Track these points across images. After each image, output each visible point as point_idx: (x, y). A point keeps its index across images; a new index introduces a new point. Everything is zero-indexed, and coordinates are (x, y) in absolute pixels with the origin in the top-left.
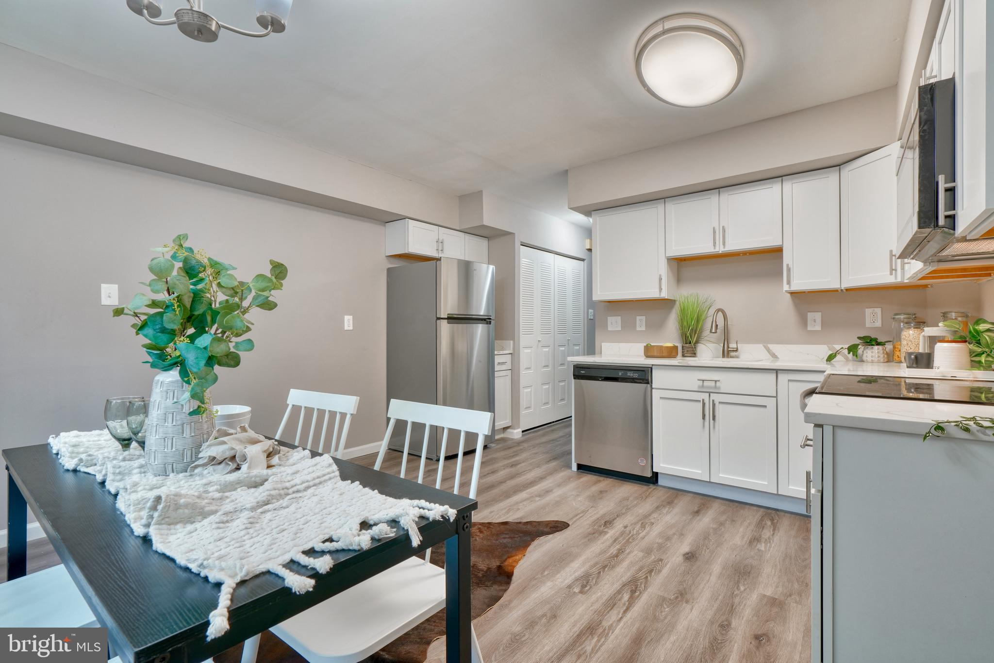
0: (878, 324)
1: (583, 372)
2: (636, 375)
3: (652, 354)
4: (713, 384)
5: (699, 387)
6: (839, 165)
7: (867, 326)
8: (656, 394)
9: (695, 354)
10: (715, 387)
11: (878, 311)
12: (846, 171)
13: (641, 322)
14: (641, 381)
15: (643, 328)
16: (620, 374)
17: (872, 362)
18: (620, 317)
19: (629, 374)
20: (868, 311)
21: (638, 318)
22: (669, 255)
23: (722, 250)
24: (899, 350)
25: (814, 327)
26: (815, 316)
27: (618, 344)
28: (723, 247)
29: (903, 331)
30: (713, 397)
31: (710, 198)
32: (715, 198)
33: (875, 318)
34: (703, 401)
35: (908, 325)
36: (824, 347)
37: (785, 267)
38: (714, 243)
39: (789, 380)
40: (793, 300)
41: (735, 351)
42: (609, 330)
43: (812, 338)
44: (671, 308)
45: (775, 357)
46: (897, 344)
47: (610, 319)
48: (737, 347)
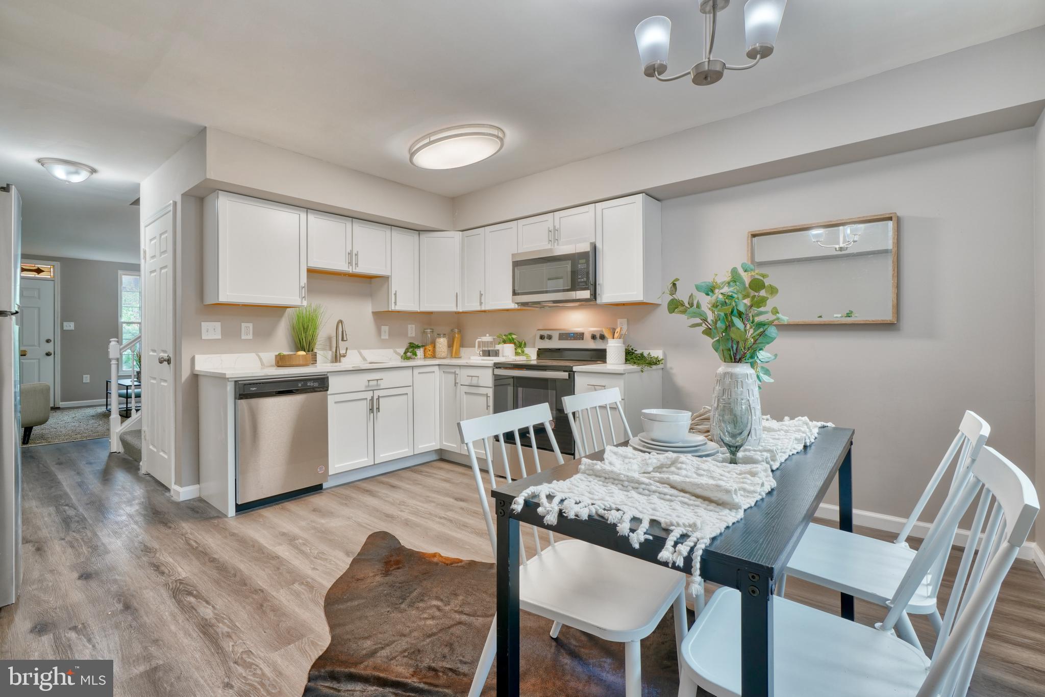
0: (414, 335)
1: (254, 389)
2: (316, 384)
3: (297, 363)
4: (375, 383)
5: (366, 387)
6: (419, 231)
7: (409, 336)
8: (331, 400)
9: (316, 361)
10: (377, 385)
11: (414, 326)
12: (425, 237)
13: (247, 329)
14: (322, 389)
15: (250, 337)
16: (300, 385)
17: (420, 359)
18: (220, 323)
19: (308, 384)
20: (410, 326)
21: (243, 325)
22: (308, 265)
23: (354, 270)
24: (430, 350)
25: (385, 336)
26: (385, 329)
27: (220, 355)
28: (356, 269)
29: (436, 339)
30: (377, 393)
31: (346, 224)
32: (349, 225)
33: (412, 331)
34: (369, 398)
35: (439, 335)
36: (391, 350)
37: (393, 292)
38: (349, 263)
39: (419, 373)
40: (373, 315)
41: (344, 356)
42: (203, 338)
43: (384, 344)
44: (281, 316)
45: (364, 359)
46: (427, 347)
47: (205, 325)
48: (346, 353)
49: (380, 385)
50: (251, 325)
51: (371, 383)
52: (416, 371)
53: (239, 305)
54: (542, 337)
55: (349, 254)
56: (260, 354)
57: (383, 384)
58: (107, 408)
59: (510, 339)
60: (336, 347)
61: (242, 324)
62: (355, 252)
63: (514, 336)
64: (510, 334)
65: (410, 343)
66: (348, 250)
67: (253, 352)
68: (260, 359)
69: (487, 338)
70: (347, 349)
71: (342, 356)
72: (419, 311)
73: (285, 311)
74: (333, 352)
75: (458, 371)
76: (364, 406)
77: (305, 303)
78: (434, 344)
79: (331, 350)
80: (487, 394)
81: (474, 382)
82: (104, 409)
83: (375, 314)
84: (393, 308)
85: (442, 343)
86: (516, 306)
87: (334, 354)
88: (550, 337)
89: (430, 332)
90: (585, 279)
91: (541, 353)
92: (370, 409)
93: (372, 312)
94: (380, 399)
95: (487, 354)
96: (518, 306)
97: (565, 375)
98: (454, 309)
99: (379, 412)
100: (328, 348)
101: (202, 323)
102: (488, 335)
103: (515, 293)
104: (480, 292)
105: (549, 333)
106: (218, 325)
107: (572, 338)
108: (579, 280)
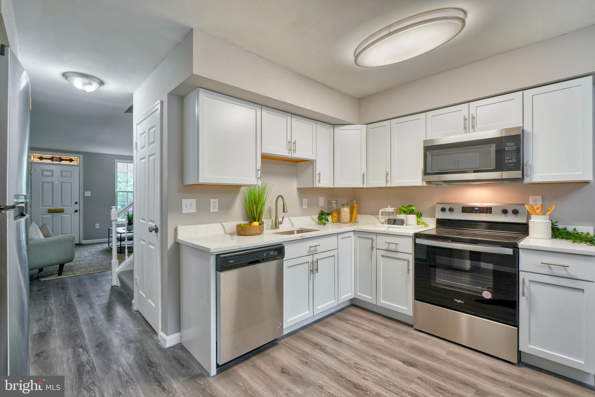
0: (323, 205)
1: (232, 261)
3: (255, 233)
4: (314, 248)
5: (308, 252)
6: (334, 124)
7: (320, 206)
8: (286, 265)
13: (214, 204)
14: (279, 257)
15: (216, 210)
16: (265, 255)
18: (195, 199)
19: (271, 254)
20: (320, 199)
22: (262, 152)
23: (292, 156)
24: (335, 217)
25: (305, 207)
26: (305, 200)
27: (195, 226)
28: (293, 155)
29: (341, 208)
30: (316, 257)
31: (287, 118)
32: (289, 119)
33: (322, 201)
34: (311, 261)
35: (343, 206)
36: (309, 217)
37: (318, 173)
38: (289, 150)
39: (342, 238)
40: (298, 191)
41: (281, 223)
42: (183, 212)
43: (304, 213)
44: (237, 192)
45: (293, 225)
46: (333, 214)
47: (185, 202)
48: (282, 221)
49: (317, 250)
50: (217, 201)
51: (312, 249)
52: (340, 237)
53: (209, 185)
54: (443, 210)
55: (289, 142)
56: (224, 224)
57: (319, 249)
58: (109, 245)
59: (410, 210)
60: (276, 216)
61: (211, 200)
62: (293, 141)
63: (414, 208)
64: (410, 206)
65: (321, 211)
66: (289, 140)
67: (219, 222)
68: (224, 228)
69: (390, 209)
70: (283, 218)
71: (280, 223)
72: (333, 187)
73: (240, 189)
74: (272, 220)
75: (374, 237)
76: (306, 268)
77: (260, 183)
78: (339, 212)
79: (270, 218)
80: (408, 260)
81: (392, 247)
82: (106, 246)
83: (299, 189)
84: (317, 186)
85: (346, 211)
86: (425, 184)
87: (274, 222)
88: (451, 210)
89: (335, 202)
90: (514, 160)
91: (441, 223)
92: (311, 271)
93: (297, 188)
94: (319, 261)
95: (393, 222)
96: (426, 183)
97: (509, 251)
98: (361, 186)
99: (317, 272)
100: (269, 217)
101: (183, 200)
102: (389, 206)
103: (426, 173)
104: (387, 172)
105: (450, 206)
106: (194, 201)
107: (478, 212)
108: (506, 161)
